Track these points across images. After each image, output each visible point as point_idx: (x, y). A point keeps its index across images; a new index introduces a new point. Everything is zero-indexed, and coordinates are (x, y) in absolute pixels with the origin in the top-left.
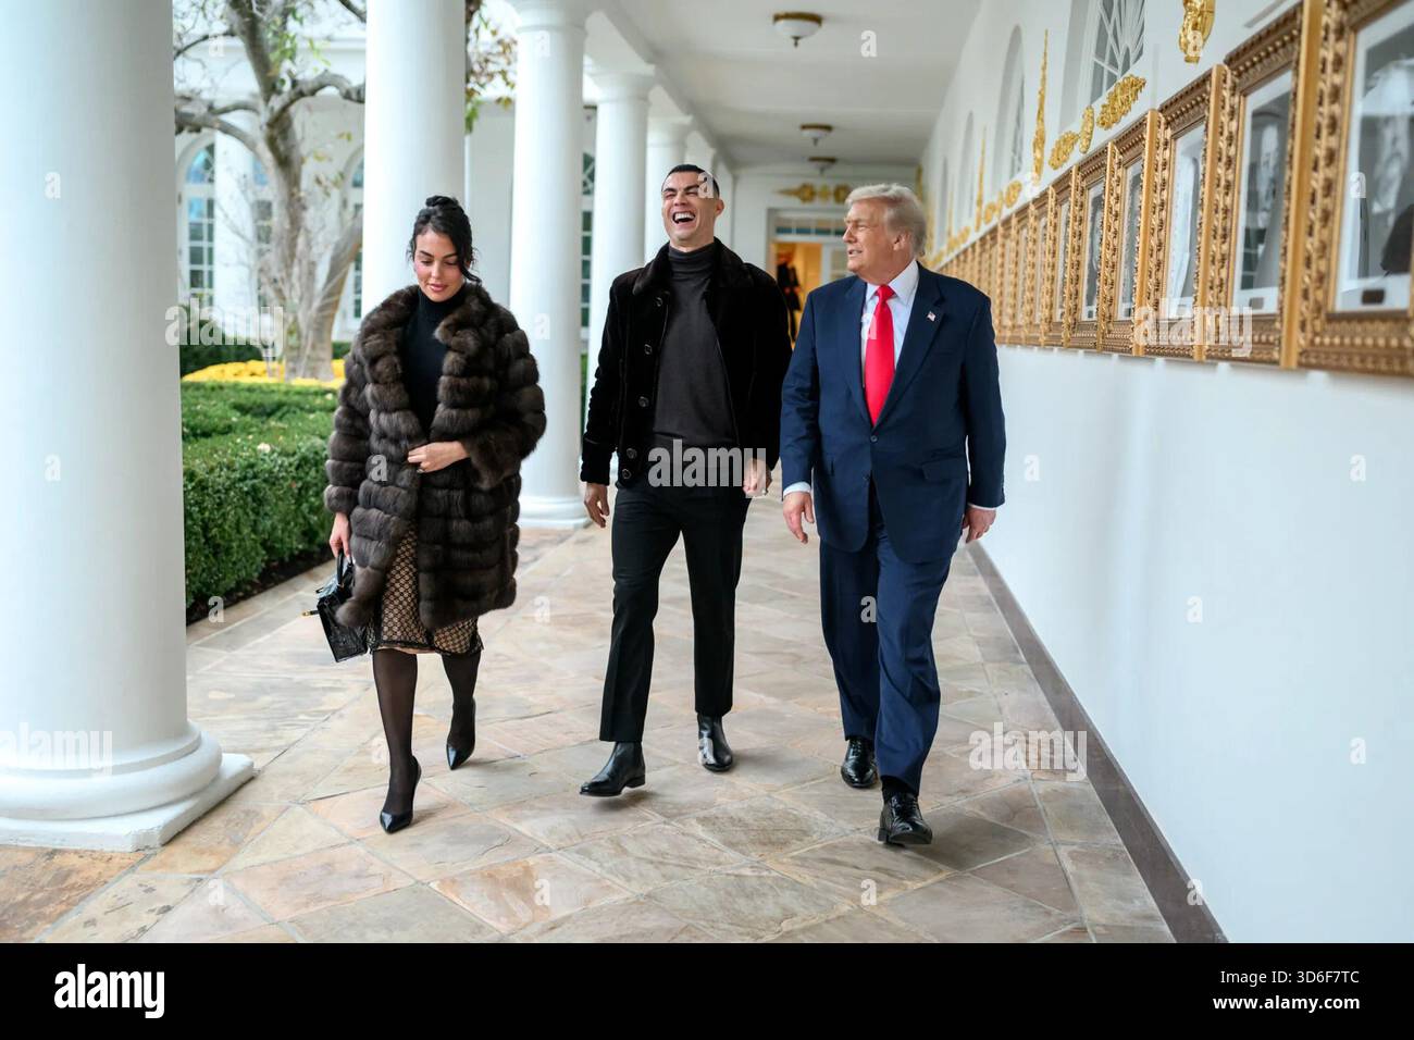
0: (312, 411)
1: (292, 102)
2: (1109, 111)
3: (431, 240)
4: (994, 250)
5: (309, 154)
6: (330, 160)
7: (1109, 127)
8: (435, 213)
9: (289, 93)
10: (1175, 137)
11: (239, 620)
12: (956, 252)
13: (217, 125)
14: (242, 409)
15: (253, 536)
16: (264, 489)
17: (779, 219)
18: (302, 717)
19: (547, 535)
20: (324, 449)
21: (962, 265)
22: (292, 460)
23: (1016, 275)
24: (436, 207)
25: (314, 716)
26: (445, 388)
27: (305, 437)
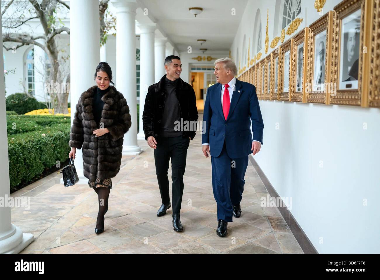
0: (60, 123)
1: (54, 36)
2: (290, 29)
3: (101, 73)
4: (254, 72)
5: (59, 50)
6: (66, 52)
7: (290, 34)
8: (102, 66)
9: (53, 33)
10: (315, 35)
11: (35, 187)
12: (242, 73)
13: (34, 43)
14: (38, 123)
15: (40, 161)
16: (43, 147)
17: (192, 66)
18: (51, 219)
19: (128, 157)
20: (62, 135)
21: (244, 77)
22: (52, 138)
23: (261, 79)
24: (102, 65)
25: (54, 219)
26: (103, 113)
27: (56, 131)
